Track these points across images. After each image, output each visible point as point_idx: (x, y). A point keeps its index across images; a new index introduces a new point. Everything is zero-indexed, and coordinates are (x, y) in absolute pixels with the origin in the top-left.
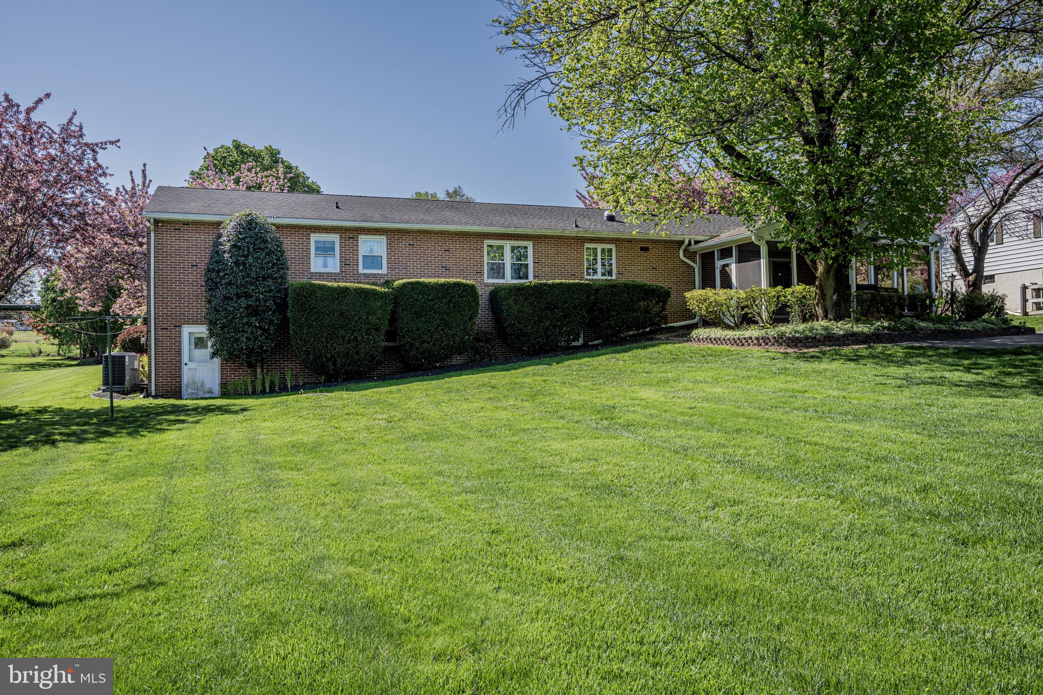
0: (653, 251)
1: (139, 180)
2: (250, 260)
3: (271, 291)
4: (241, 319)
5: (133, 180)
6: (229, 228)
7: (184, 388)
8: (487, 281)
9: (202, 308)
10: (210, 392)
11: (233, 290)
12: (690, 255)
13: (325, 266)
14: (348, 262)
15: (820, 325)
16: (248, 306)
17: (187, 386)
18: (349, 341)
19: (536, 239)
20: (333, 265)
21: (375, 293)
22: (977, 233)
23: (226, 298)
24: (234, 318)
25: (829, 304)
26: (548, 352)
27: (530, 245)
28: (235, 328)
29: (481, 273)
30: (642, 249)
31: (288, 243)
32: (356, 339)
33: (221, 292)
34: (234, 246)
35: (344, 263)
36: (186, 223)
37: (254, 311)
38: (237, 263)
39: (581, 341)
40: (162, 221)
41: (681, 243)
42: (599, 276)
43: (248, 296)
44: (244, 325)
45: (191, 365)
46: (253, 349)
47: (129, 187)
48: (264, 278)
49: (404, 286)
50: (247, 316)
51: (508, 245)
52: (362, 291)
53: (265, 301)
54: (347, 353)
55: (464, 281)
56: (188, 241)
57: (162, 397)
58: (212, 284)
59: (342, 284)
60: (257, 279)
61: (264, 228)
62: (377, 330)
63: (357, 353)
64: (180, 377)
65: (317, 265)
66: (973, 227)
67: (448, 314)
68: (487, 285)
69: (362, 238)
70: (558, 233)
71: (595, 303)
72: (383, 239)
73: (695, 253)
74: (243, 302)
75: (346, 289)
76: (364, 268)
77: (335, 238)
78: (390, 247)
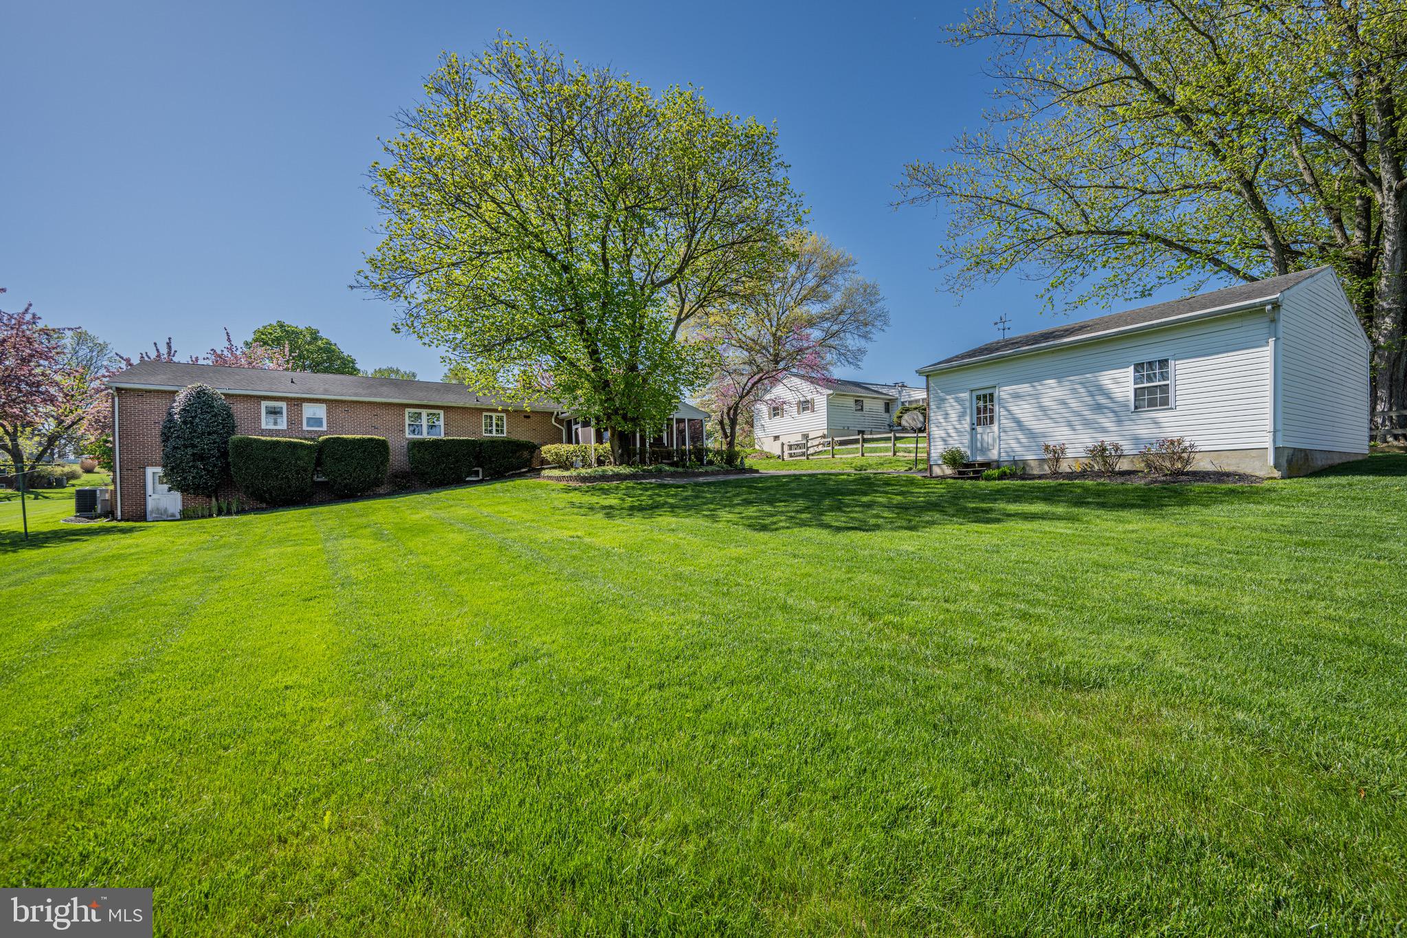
0: (533, 418)
1: (164, 350)
2: (197, 420)
3: (215, 443)
4: (188, 463)
5: (158, 350)
6: (182, 396)
7: (148, 513)
8: (407, 436)
9: (158, 455)
10: (173, 515)
11: (181, 442)
12: (560, 421)
13: (275, 423)
14: (294, 422)
15: (610, 469)
16: (193, 455)
17: (152, 512)
18: (282, 479)
19: (446, 409)
20: (283, 425)
21: (302, 445)
22: (732, 412)
23: (174, 448)
24: (181, 462)
25: (617, 456)
26: (447, 484)
27: (442, 412)
28: (183, 469)
29: (403, 431)
30: (525, 417)
31: (238, 409)
32: (287, 477)
33: (171, 443)
34: (184, 410)
35: (290, 422)
36: (150, 391)
37: (201, 457)
38: (185, 422)
39: (481, 477)
40: (122, 389)
41: (553, 413)
42: (494, 434)
43: (193, 446)
44: (190, 467)
45: (155, 496)
46: (199, 485)
47: (153, 355)
48: (209, 434)
49: (328, 440)
50: (194, 461)
51: (424, 412)
52: (291, 443)
53: (209, 450)
54: (281, 488)
55: (377, 437)
56: (150, 404)
57: (128, 520)
58: (166, 438)
59: (274, 439)
60: (203, 434)
61: (212, 397)
62: (305, 470)
63: (289, 487)
64: (145, 505)
65: (266, 423)
66: (729, 409)
67: (364, 460)
68: (407, 439)
69: (305, 405)
70: (461, 404)
71: (480, 453)
72: (324, 406)
73: (563, 420)
74: (190, 451)
75: (278, 442)
76: (308, 425)
77: (283, 405)
78: (329, 412)
